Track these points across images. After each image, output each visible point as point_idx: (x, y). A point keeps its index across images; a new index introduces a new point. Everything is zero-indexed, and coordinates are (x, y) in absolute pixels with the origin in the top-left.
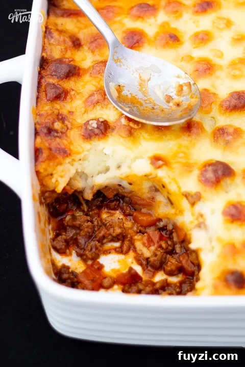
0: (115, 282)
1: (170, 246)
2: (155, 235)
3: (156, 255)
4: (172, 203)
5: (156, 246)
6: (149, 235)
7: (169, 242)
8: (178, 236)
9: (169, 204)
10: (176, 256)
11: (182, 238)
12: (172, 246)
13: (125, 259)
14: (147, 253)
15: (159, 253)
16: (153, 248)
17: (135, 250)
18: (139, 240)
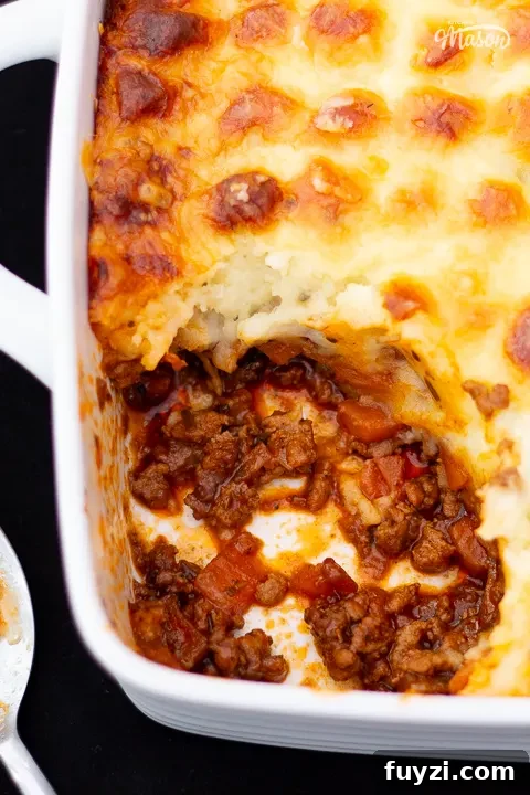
0: (289, 588)
1: (429, 496)
2: (392, 470)
3: (393, 523)
4: (436, 397)
5: (393, 495)
6: (376, 465)
7: (427, 487)
8: (450, 477)
9: (429, 395)
10: (442, 525)
11: (460, 482)
12: (434, 495)
13: (316, 524)
14: (370, 514)
15: (399, 518)
16: (385, 501)
17: (340, 501)
18: (352, 474)
